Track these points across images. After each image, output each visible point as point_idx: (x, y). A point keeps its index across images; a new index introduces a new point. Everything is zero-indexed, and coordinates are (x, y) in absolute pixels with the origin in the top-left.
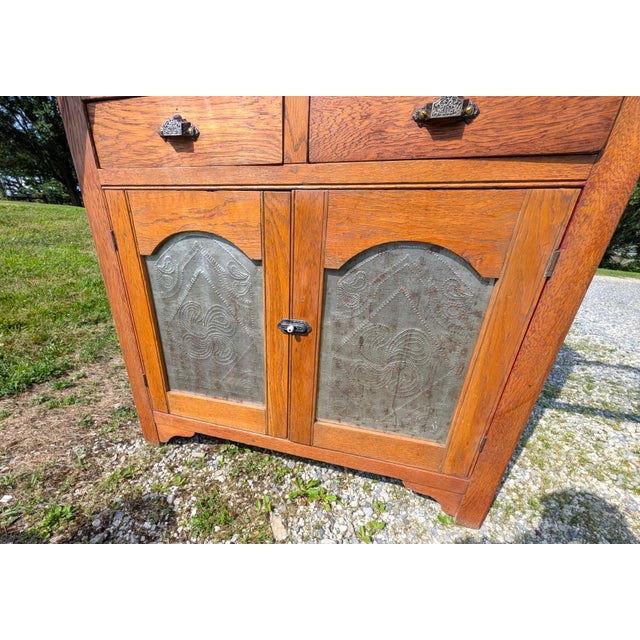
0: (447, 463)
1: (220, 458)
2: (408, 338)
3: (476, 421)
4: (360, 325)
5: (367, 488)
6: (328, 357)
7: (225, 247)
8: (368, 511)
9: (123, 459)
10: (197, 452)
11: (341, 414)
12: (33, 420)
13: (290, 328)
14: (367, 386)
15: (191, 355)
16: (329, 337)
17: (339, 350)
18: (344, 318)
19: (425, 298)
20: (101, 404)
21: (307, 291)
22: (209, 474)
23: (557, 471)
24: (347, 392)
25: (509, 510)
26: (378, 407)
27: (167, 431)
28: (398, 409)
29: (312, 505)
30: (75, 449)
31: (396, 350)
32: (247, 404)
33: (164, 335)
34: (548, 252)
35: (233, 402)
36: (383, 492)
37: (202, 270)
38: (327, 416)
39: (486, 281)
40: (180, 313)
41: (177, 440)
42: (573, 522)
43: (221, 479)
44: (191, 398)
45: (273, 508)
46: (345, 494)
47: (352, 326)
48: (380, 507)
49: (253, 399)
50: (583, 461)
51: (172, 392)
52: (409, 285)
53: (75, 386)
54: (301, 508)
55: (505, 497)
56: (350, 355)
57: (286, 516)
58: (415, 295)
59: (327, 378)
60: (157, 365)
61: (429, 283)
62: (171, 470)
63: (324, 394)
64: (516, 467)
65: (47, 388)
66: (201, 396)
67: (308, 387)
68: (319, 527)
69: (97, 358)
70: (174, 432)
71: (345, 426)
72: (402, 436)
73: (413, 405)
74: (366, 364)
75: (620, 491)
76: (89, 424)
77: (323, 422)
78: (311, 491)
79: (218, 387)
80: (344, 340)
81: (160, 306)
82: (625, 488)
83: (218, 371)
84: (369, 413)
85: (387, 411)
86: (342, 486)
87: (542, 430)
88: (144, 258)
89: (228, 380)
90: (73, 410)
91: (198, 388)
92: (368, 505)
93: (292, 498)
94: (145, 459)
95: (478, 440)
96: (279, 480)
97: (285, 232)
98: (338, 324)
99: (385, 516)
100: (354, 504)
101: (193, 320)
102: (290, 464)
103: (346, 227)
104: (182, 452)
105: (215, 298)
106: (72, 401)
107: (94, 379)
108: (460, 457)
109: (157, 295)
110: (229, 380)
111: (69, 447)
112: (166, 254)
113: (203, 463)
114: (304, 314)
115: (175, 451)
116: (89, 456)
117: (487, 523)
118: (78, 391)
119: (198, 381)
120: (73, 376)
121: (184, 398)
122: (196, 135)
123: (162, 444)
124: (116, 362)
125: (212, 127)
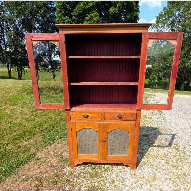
0: (129, 158)
1: (88, 167)
2: (120, 140)
3: (131, 151)
4: (113, 139)
5: (117, 167)
6: (109, 144)
7: (92, 130)
8: (118, 170)
9: (67, 171)
10: (82, 167)
11: (112, 153)
12: (39, 167)
13: (103, 141)
14: (115, 148)
15: (84, 147)
16: (109, 141)
17: (110, 143)
18: (111, 138)
19: (121, 135)
20: (52, 162)
21: (105, 135)
22: (87, 170)
23: (150, 159)
24: (112, 150)
25: (141, 166)
26: (117, 151)
27: (76, 163)
28: (120, 151)
29: (108, 171)
30: (55, 171)
31: (119, 142)
32: (94, 155)
33: (78, 144)
34: (134, 129)
35: (91, 155)
36: (120, 167)
38: (109, 154)
39: (129, 133)
40: (82, 140)
41: (78, 165)
42: (150, 166)
43: (90, 170)
44: (83, 155)
45: (102, 173)
46: (114, 169)
47: (112, 139)
48: (120, 169)
49: (96, 153)
50: (155, 156)
51: (79, 155)
52: (119, 133)
54: (107, 172)
55: (140, 164)
56: (112, 144)
57: (104, 173)
58: (120, 135)
59: (109, 148)
60: (76, 150)
61: (121, 133)
62: (79, 171)
63: (108, 150)
64: (143, 159)
66: (85, 155)
67: (106, 150)
68: (110, 174)
70: (78, 163)
71: (112, 155)
72: (122, 155)
73: (122, 150)
74: (115, 145)
75: (159, 160)
76: (54, 166)
77: (109, 155)
78: (107, 169)
79: (89, 152)
80: (111, 141)
81: (78, 139)
82: (160, 159)
83: (89, 149)
84: (116, 152)
85: (119, 152)
86: (113, 168)
87: (149, 152)
88: (77, 132)
89: (91, 151)
90: (46, 164)
91: (84, 153)
92: (118, 169)
93: (105, 171)
94: (72, 170)
95: (132, 154)
96: (101, 169)
97: (101, 128)
98: (110, 139)
99: (121, 171)
100: (116, 170)
101: (85, 141)
102: (102, 166)
103: (110, 127)
104: (79, 168)
105: (89, 137)
107: (43, 156)
108: (130, 157)
109: (78, 137)
111: (54, 171)
112: (81, 131)
114: (105, 138)
116: (60, 172)
117: (137, 168)
119: (85, 152)
121: (81, 155)
122: (89, 117)
123: (74, 167)
124: (45, 151)
125: (91, 116)
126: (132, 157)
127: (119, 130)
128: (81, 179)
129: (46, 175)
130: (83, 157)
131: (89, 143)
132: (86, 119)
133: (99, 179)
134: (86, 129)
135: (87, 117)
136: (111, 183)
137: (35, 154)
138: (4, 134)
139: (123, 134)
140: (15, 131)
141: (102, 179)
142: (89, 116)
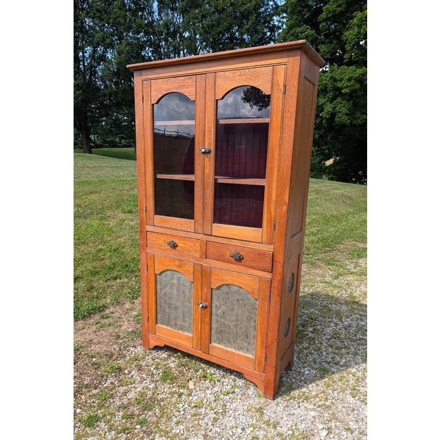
0: (256, 366)
1: (174, 359)
2: (237, 315)
3: (262, 348)
4: (223, 307)
6: (214, 317)
7: (182, 276)
8: (230, 387)
9: (133, 353)
11: (219, 341)
12: (95, 332)
13: (201, 306)
14: (227, 331)
15: (167, 310)
16: (214, 310)
17: (217, 315)
18: (218, 304)
19: (240, 301)
20: (122, 328)
21: (206, 294)
22: (168, 364)
24: (221, 332)
25: (293, 398)
26: (232, 340)
27: (153, 343)
28: (238, 341)
29: (207, 381)
30: (115, 346)
31: (234, 318)
32: (186, 333)
33: (158, 301)
34: (268, 294)
35: (181, 332)
37: (175, 281)
38: (215, 342)
39: (256, 299)
40: (165, 294)
41: (157, 348)
43: (173, 366)
44: (165, 329)
45: (191, 379)
46: (223, 380)
47: (221, 307)
49: (188, 332)
51: (158, 325)
52: (236, 296)
53: (109, 317)
54: (203, 381)
55: (295, 393)
56: (221, 318)
57: (195, 382)
58: (238, 300)
59: (214, 325)
60: (154, 313)
61: (241, 297)
62: (153, 360)
63: (213, 332)
65: (97, 317)
66: (169, 328)
67: (207, 328)
68: (207, 388)
69: (118, 303)
70: (156, 344)
71: (221, 346)
72: (241, 353)
73: (243, 340)
74: (226, 322)
76: (118, 337)
77: (214, 344)
79: (176, 324)
80: (219, 312)
81: (159, 291)
83: (176, 318)
84: (229, 342)
85: (235, 342)
88: (156, 275)
90: (111, 329)
91: (168, 325)
92: (231, 385)
93: (200, 378)
94: (143, 355)
95: (264, 356)
96: (197, 371)
97: (200, 275)
98: (216, 306)
99: (236, 389)
101: (170, 298)
103: (216, 277)
104: (158, 354)
105: (178, 291)
106: (110, 325)
107: (117, 315)
108: (260, 364)
109: (158, 287)
110: (180, 322)
111: (112, 345)
112: (163, 275)
113: (166, 359)
114: (205, 301)
115: (155, 353)
116: (120, 350)
117: (279, 399)
118: (111, 320)
119: (168, 321)
120: (107, 311)
121: (162, 328)
122: (177, 246)
123: (150, 349)
124: (128, 306)
125: (182, 245)
126: (263, 363)
127: (237, 288)
128: (144, 375)
129: (96, 348)
130: (165, 333)
131: (177, 304)
132: (173, 251)
133: (174, 389)
134: (173, 272)
135: (174, 246)
136: (193, 405)
137: (106, 307)
138: (84, 260)
139: (243, 300)
140: (103, 259)
141: (182, 391)
142: (179, 245)
